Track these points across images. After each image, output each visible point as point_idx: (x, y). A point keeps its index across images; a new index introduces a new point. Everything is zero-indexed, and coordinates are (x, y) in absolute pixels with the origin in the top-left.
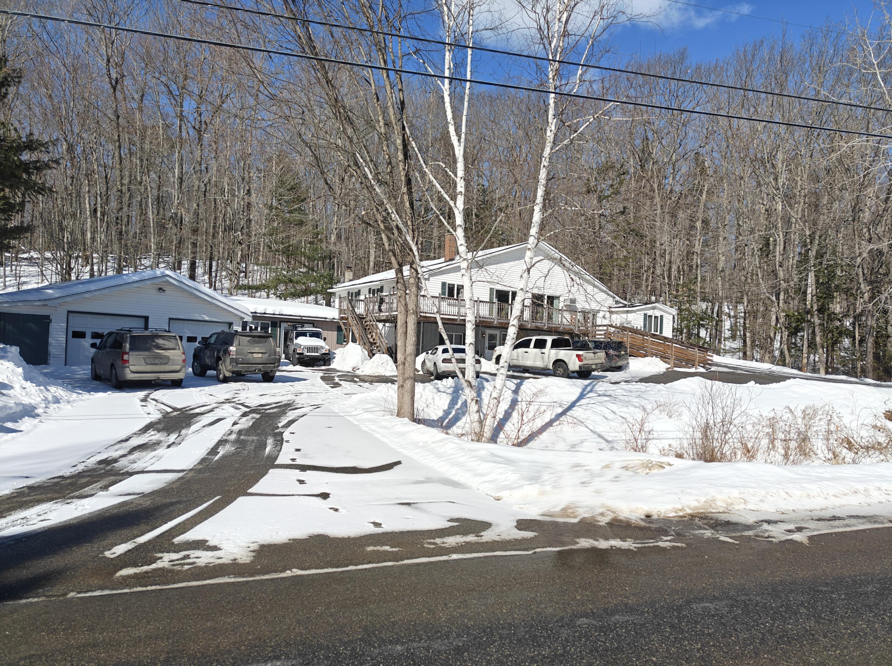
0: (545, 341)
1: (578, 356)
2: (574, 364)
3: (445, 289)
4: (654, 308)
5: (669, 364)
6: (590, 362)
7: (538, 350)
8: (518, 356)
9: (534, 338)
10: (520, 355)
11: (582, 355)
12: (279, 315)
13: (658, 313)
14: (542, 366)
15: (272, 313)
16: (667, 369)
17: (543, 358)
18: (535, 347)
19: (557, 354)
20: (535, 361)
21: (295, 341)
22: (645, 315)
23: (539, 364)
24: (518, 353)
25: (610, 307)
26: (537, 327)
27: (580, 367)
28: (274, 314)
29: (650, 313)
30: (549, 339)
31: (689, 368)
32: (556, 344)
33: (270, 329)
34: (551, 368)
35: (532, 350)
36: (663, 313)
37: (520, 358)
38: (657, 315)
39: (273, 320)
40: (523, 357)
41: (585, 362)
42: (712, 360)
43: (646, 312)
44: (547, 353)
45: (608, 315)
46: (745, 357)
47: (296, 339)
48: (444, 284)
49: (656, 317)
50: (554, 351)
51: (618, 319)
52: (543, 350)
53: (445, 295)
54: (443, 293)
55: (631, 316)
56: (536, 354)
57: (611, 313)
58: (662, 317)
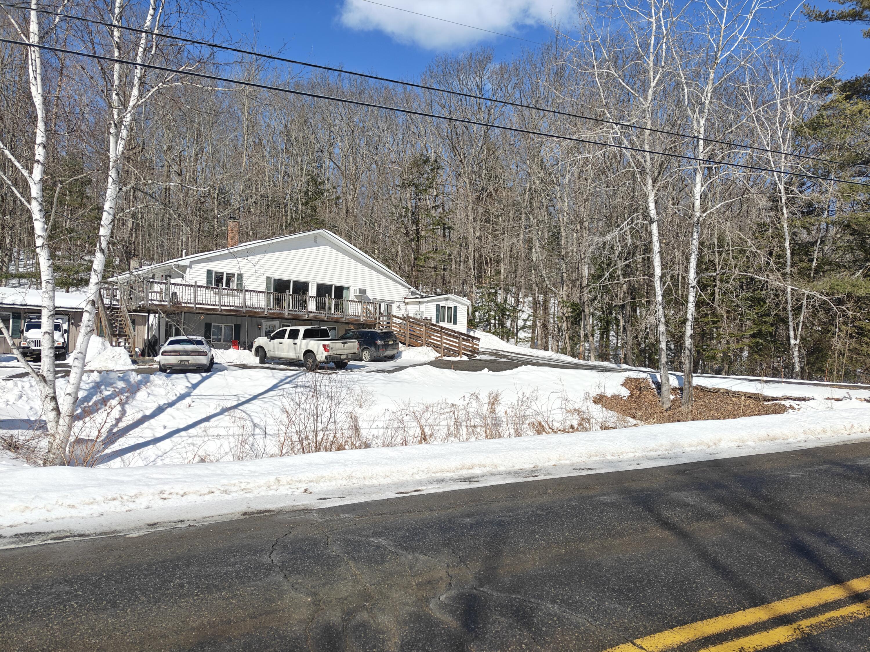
0: (299, 331)
1: (324, 346)
2: (321, 355)
3: (212, 277)
4: (447, 299)
5: (439, 353)
6: (338, 352)
7: (291, 341)
8: (274, 348)
9: (289, 329)
10: (276, 346)
11: (328, 345)
12: (21, 305)
13: (452, 304)
14: (295, 357)
15: (12, 303)
16: (437, 358)
17: (295, 349)
18: (289, 338)
19: (307, 345)
20: (288, 352)
21: (25, 334)
22: (438, 306)
23: (292, 355)
24: (274, 344)
25: (405, 298)
26: (315, 318)
27: (326, 358)
28: (14, 304)
29: (442, 304)
30: (302, 330)
31: (455, 356)
32: (308, 335)
33: (11, 321)
34: (302, 359)
35: (286, 341)
36: (456, 304)
37: (276, 350)
38: (450, 306)
39: (16, 311)
40: (278, 348)
41: (331, 352)
42: (478, 349)
43: (438, 303)
44: (299, 344)
45: (403, 306)
46: (534, 346)
47: (27, 331)
48: (209, 273)
49: (449, 308)
50: (304, 342)
51: (412, 311)
52: (296, 341)
53: (211, 284)
54: (209, 281)
55: (423, 307)
56: (289, 345)
57: (406, 304)
58: (455, 308)
